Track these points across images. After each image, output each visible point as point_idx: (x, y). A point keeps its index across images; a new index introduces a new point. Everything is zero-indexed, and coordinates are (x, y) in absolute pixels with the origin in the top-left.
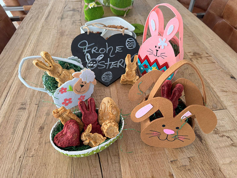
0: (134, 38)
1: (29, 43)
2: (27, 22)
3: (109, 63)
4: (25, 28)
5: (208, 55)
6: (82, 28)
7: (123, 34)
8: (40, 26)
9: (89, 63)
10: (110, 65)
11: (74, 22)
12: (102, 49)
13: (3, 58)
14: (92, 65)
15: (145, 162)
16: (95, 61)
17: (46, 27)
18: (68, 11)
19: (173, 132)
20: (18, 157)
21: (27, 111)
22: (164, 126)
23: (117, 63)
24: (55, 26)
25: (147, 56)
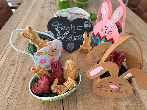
0: (90, 21)
1: (21, 23)
2: (20, 9)
3: (72, 37)
4: (18, 13)
5: (139, 35)
6: (55, 14)
7: (82, 19)
8: (28, 12)
9: (59, 37)
10: (73, 38)
11: (50, 10)
12: (68, 27)
13: (3, 31)
14: (61, 38)
15: (95, 107)
16: (63, 35)
17: (32, 13)
18: (47, 3)
19: (117, 87)
20: (7, 98)
21: (15, 66)
22: (110, 82)
23: (77, 37)
24: (38, 12)
25: (98, 33)
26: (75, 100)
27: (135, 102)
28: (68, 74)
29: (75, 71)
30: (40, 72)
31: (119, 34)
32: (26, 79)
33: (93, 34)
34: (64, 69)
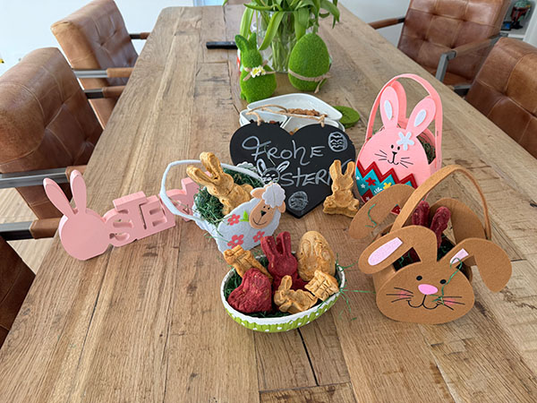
0: (342, 132)
1: (141, 140)
2: (128, 100)
3: (299, 176)
4: (126, 111)
5: (484, 165)
6: (244, 114)
7: (323, 125)
8: (154, 108)
10: (302, 179)
11: (219, 103)
12: (285, 151)
13: (96, 166)
16: (275, 172)
17: (168, 111)
18: (204, 81)
19: (435, 290)
20: (157, 336)
21: (159, 258)
22: (419, 278)
23: (314, 176)
24: (185, 110)
25: (374, 163)
26: (334, 333)
27: (484, 332)
28: (309, 267)
29: (327, 258)
30: (242, 261)
31: (429, 163)
32: (196, 287)
33: (360, 166)
34: (299, 256)
